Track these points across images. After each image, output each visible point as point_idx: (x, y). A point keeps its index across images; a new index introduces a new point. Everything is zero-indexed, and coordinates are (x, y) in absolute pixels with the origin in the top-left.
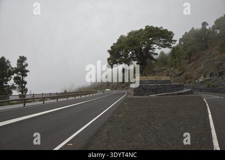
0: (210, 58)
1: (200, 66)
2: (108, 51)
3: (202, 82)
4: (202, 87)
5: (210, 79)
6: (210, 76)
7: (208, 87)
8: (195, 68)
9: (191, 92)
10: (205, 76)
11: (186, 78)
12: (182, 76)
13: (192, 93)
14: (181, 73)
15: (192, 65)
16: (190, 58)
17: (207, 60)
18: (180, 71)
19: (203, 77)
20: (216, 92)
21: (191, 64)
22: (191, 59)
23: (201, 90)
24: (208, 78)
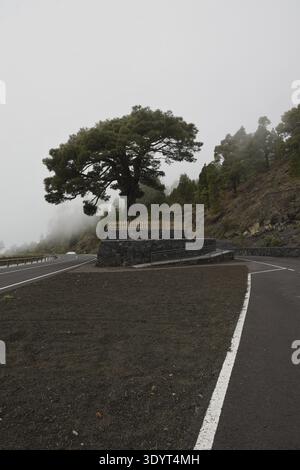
0: (272, 187)
1: (254, 202)
2: (44, 161)
3: (256, 236)
4: (255, 245)
5: (272, 230)
6: (273, 223)
7: (268, 245)
8: (245, 207)
9: (230, 257)
10: (262, 224)
11: (227, 228)
12: (219, 224)
13: (232, 259)
14: (218, 218)
15: (239, 202)
16: (235, 188)
17: (268, 191)
18: (216, 213)
19: (257, 225)
20: (281, 256)
21: (236, 200)
22: (238, 189)
23: (253, 252)
24: (267, 227)
